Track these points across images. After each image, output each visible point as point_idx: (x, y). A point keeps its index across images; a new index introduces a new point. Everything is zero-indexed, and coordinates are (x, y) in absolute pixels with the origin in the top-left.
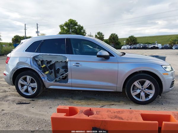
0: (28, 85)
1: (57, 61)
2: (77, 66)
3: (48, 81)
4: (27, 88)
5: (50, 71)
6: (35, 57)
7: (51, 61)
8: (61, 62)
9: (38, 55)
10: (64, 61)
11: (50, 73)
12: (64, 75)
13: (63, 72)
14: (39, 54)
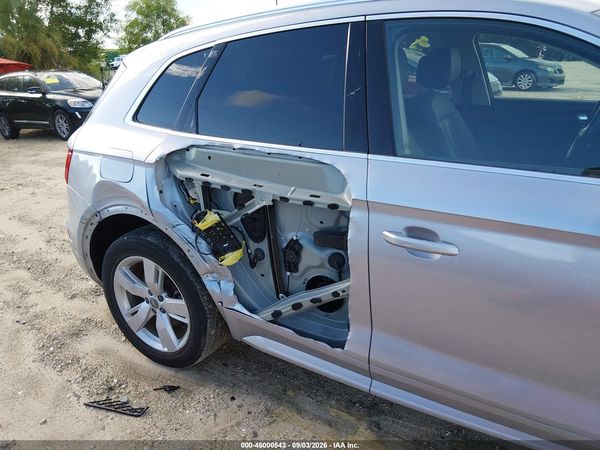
0: (154, 305)
1: (287, 200)
2: (413, 251)
3: (238, 307)
4: (152, 314)
5: (253, 246)
6: (176, 158)
7: (248, 195)
8: (307, 203)
9: (188, 149)
10: (325, 200)
11: (253, 261)
12: (325, 293)
13: (321, 266)
14: (191, 138)
